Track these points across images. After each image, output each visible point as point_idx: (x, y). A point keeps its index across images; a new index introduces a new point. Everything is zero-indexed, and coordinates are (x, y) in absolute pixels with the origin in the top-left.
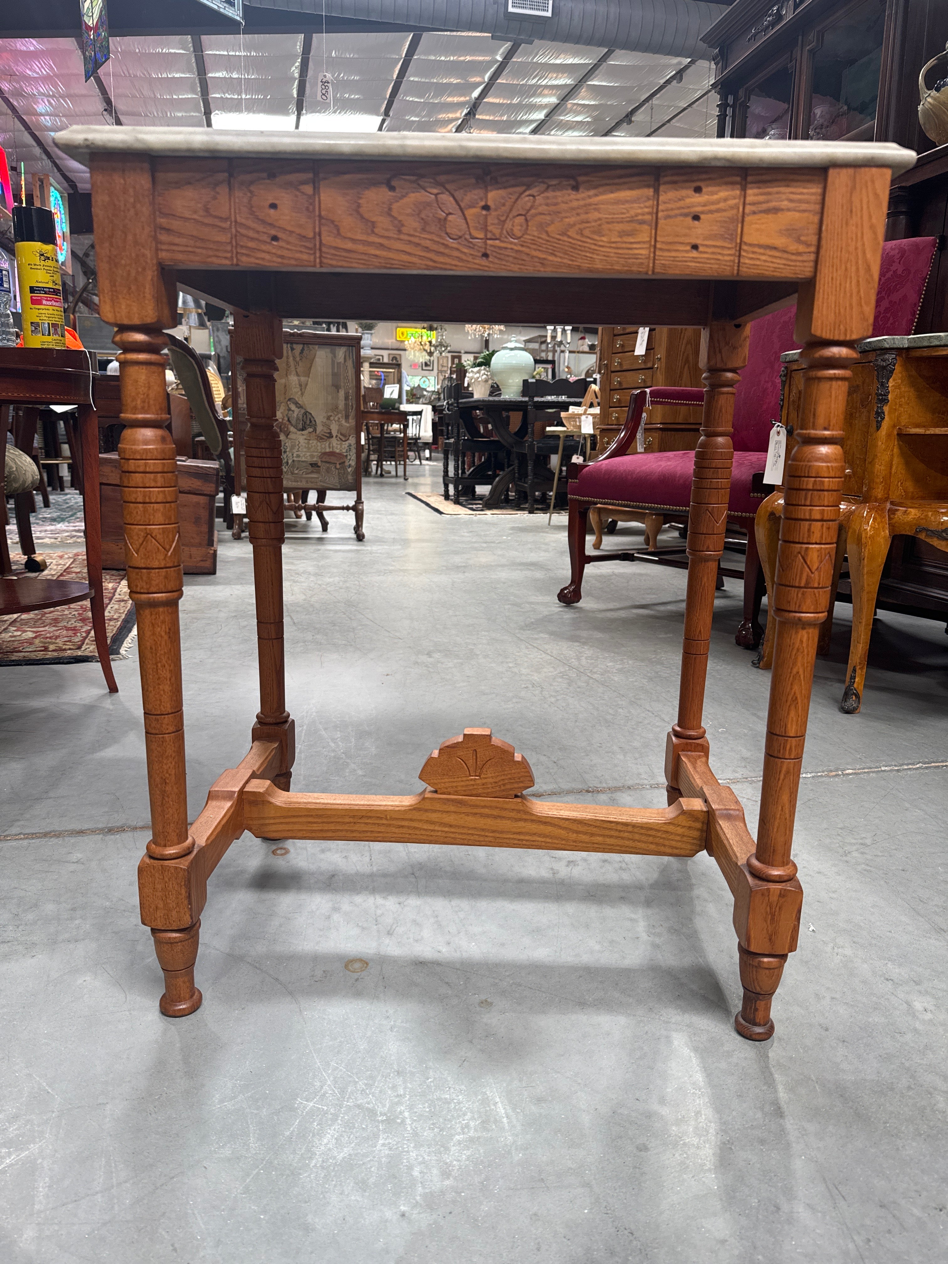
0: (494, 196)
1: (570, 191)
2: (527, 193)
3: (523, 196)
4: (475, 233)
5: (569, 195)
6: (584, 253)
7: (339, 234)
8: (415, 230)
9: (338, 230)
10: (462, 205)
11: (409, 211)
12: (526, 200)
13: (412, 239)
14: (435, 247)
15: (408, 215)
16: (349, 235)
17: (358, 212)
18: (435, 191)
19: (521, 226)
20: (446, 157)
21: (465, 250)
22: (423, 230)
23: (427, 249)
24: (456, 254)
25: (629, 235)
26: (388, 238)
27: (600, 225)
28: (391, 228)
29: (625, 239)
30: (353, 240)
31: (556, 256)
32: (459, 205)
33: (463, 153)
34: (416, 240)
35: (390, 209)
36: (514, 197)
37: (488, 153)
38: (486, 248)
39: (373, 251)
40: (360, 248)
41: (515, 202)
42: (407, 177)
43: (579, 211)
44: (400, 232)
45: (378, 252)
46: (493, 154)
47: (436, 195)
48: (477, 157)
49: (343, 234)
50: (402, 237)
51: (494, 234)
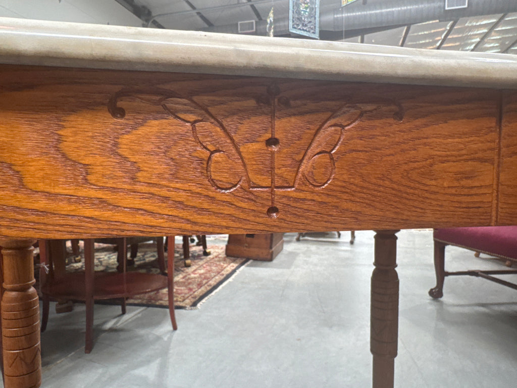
0: (284, 127)
1: (391, 121)
2: (332, 121)
3: (326, 125)
4: (256, 179)
5: (391, 125)
6: (411, 203)
7: (22, 185)
8: (160, 176)
9: (21, 180)
10: (237, 138)
11: (148, 147)
12: (328, 131)
13: (154, 190)
14: (196, 202)
15: (148, 153)
16: (41, 186)
17: (58, 150)
18: (192, 117)
19: (326, 168)
20: (213, 67)
21: (243, 205)
22: (175, 176)
23: (179, 204)
24: (228, 210)
25: (467, 178)
26: (114, 190)
27: (431, 165)
28: (120, 174)
29: (464, 182)
30: (49, 195)
31: (375, 208)
32: (231, 139)
33: (242, 61)
34: (164, 192)
35: (116, 144)
36: (314, 128)
37: (282, 64)
38: (273, 200)
39: (89, 212)
40: (64, 207)
41: (315, 135)
42: (148, 97)
43: (404, 146)
44: (134, 179)
45: (96, 213)
46: (291, 65)
47: (193, 123)
48: (265, 69)
49: (30, 186)
50: (138, 187)
51: (285, 180)
